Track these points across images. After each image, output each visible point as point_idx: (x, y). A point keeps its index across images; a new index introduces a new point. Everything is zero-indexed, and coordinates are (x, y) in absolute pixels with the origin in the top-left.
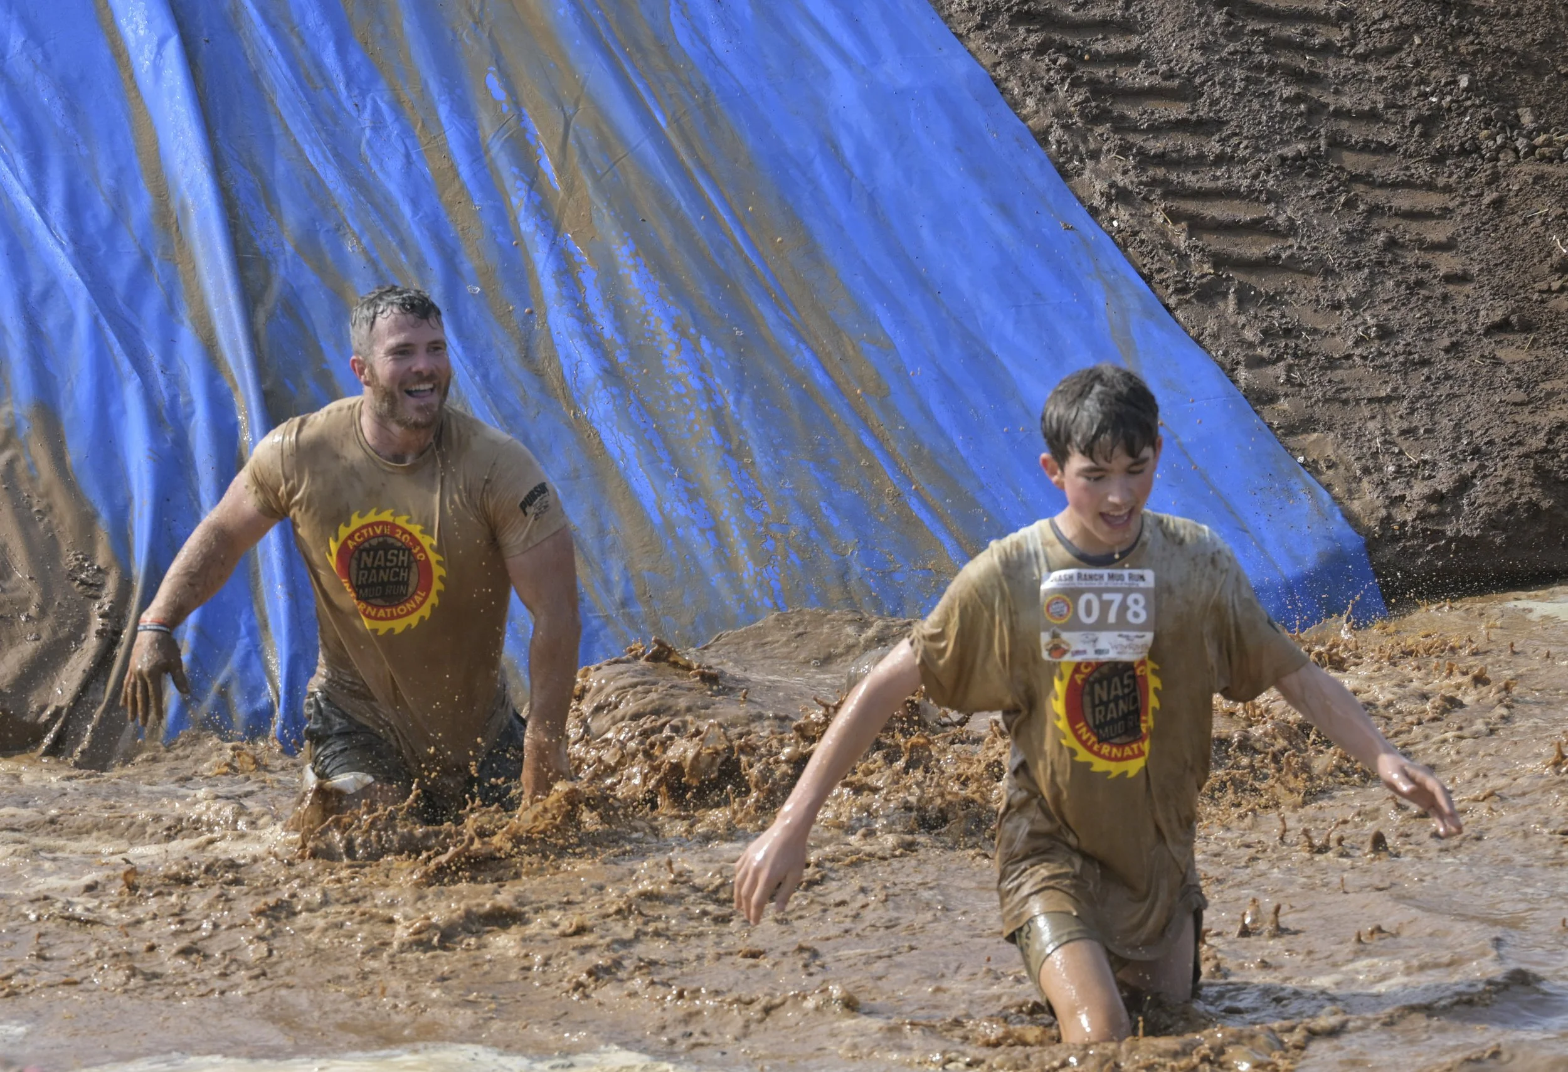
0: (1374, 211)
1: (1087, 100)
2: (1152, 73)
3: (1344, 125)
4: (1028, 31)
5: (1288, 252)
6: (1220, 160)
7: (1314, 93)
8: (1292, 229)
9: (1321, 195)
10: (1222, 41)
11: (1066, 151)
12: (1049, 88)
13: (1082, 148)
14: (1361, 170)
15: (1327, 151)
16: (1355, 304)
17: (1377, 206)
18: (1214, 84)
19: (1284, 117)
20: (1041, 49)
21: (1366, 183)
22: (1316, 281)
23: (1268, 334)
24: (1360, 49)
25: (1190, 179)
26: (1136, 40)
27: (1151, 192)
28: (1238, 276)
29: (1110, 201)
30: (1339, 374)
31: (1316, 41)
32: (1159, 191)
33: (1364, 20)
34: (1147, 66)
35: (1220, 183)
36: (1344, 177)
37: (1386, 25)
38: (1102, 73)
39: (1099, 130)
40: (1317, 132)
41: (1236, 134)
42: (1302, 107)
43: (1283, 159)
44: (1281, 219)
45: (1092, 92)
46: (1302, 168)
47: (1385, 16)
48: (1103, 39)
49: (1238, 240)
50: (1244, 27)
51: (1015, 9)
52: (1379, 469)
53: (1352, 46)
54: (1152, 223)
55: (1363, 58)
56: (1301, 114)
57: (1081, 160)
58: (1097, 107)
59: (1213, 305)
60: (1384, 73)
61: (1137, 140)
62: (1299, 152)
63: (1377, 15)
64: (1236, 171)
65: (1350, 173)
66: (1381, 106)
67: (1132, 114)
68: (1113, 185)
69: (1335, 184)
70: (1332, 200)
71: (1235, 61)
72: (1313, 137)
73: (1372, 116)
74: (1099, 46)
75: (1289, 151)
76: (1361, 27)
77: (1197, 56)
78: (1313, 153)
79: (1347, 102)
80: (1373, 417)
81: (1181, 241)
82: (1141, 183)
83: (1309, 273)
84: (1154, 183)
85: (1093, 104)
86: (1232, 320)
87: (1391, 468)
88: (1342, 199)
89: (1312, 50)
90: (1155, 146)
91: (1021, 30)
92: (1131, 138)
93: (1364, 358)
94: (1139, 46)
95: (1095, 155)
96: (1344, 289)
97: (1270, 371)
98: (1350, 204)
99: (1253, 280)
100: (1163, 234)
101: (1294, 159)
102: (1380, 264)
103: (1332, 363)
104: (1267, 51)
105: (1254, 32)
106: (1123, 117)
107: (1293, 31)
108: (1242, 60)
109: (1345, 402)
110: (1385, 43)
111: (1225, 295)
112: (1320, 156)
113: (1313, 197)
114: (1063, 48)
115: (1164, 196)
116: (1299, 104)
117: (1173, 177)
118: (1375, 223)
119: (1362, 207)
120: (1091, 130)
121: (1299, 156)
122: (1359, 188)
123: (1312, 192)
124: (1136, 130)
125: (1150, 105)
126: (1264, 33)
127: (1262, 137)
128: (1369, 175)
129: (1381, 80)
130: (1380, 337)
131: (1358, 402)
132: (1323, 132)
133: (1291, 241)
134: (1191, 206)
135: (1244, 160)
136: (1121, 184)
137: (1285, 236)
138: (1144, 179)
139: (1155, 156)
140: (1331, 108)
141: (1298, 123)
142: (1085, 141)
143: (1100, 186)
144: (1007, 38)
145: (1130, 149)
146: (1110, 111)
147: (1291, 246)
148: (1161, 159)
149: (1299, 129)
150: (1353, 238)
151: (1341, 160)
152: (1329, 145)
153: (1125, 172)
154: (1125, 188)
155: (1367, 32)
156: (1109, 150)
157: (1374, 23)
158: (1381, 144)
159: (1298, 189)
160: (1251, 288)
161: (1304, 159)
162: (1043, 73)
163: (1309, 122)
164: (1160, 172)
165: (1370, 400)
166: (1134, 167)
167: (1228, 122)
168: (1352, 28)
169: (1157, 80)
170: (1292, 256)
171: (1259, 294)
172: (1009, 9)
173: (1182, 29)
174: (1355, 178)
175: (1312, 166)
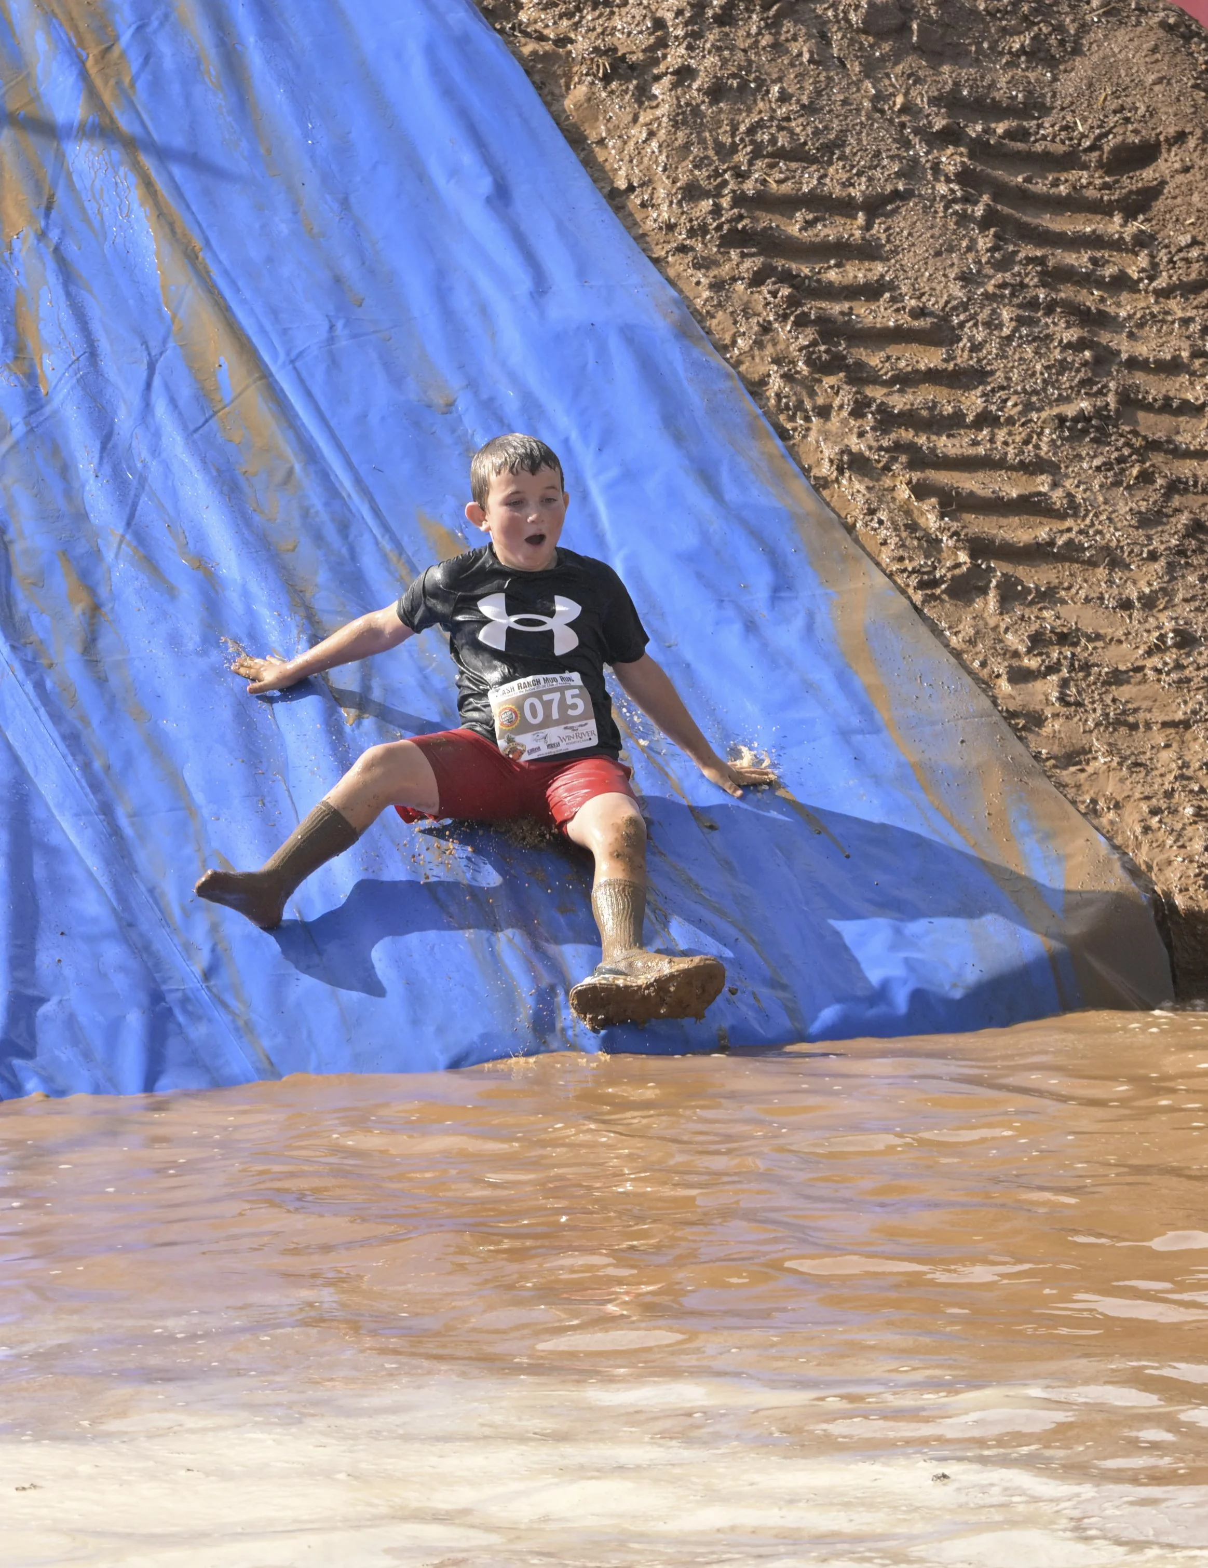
0: (1175, 487)
1: (814, 343)
2: (897, 310)
3: (1139, 378)
4: (743, 256)
5: (1066, 537)
6: (985, 419)
7: (1105, 338)
8: (1073, 508)
9: (1108, 466)
10: (988, 271)
11: (787, 407)
12: (766, 328)
13: (808, 405)
14: (1161, 435)
15: (1117, 411)
16: (1149, 602)
17: (1179, 480)
18: (976, 325)
19: (1063, 366)
20: (757, 280)
21: (1167, 452)
22: (1102, 572)
23: (1037, 641)
24: (1161, 282)
25: (946, 445)
26: (879, 268)
27: (894, 459)
28: (1000, 569)
29: (841, 471)
30: (1125, 692)
31: (1109, 271)
32: (903, 458)
33: (1167, 247)
34: (893, 300)
35: (981, 450)
36: (1138, 442)
37: (1194, 253)
38: (836, 308)
39: (829, 381)
40: (1105, 386)
41: (1002, 388)
42: (1087, 354)
43: (1061, 420)
44: (1057, 496)
45: (820, 333)
46: (1085, 432)
47: (1195, 242)
48: (838, 265)
49: (1004, 521)
50: (1015, 253)
51: (726, 227)
52: (1174, 812)
53: (1152, 279)
54: (894, 499)
55: (1164, 294)
56: (1085, 364)
57: (807, 419)
58: (827, 351)
59: (969, 602)
60: (1190, 313)
61: (877, 393)
62: (1082, 410)
63: (1185, 239)
64: (1001, 435)
65: (1145, 438)
66: (1185, 354)
67: (875, 360)
68: (846, 450)
69: (1126, 452)
70: (1123, 471)
71: (1003, 296)
72: (1100, 393)
73: (1173, 367)
74: (832, 275)
75: (1070, 411)
76: (1163, 255)
77: (958, 291)
78: (1099, 412)
79: (1143, 350)
80: (1168, 746)
81: (931, 521)
82: (881, 448)
83: (1092, 563)
84: (898, 447)
85: (823, 348)
86: (992, 622)
87: (1189, 811)
88: (1135, 471)
89: (1100, 283)
90: (899, 402)
91: (734, 254)
92: (870, 391)
93: (1158, 671)
94: (882, 276)
95: (824, 412)
96: (1135, 583)
97: (1039, 686)
98: (1146, 478)
99: (1020, 571)
100: (908, 513)
101: (1075, 420)
102: (1181, 552)
103: (1117, 678)
104: (1044, 284)
105: (1029, 260)
106: (860, 365)
107: (1080, 260)
108: (1013, 295)
109: (1134, 727)
110: (1193, 276)
111: (984, 591)
112: (1109, 417)
113: (1098, 469)
114: (787, 277)
115: (912, 465)
116: (1082, 351)
117: (922, 440)
118: (1176, 501)
119: (1160, 481)
120: (820, 381)
121: (1080, 416)
122: (1157, 458)
123: (1097, 462)
124: (875, 379)
125: (893, 350)
126: (1041, 261)
127: (1035, 392)
128: (1169, 441)
129: (1186, 322)
130: (1178, 646)
131: (1148, 726)
132: (1112, 385)
133: (1069, 523)
134: (944, 478)
135: (1010, 421)
136: (855, 449)
137: (1062, 516)
138: (885, 443)
139: (901, 413)
140: (1124, 356)
141: (1081, 374)
142: (812, 394)
143: (829, 451)
144: (716, 264)
145: (869, 406)
146: (844, 358)
147: (1069, 530)
148: (909, 418)
149: (1083, 383)
150: (1146, 521)
151: (1136, 422)
152: (1119, 402)
153: (861, 435)
154: (861, 454)
155: (1171, 261)
156: (841, 407)
157: (1180, 250)
158: (1185, 402)
159: (1079, 458)
160: (1019, 582)
161: (1088, 420)
162: (760, 308)
163: (1095, 374)
164: (906, 435)
165: (1165, 725)
166: (874, 429)
167: (992, 373)
168: (1152, 256)
169: (905, 320)
170: (1070, 542)
171: (1027, 590)
172: (719, 228)
173: (938, 254)
174: (1154, 445)
175: (1098, 429)
